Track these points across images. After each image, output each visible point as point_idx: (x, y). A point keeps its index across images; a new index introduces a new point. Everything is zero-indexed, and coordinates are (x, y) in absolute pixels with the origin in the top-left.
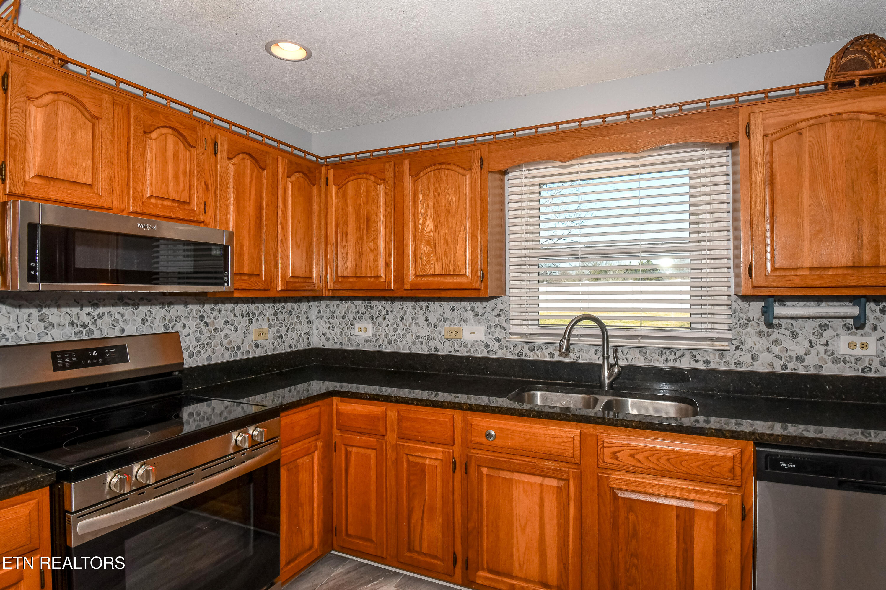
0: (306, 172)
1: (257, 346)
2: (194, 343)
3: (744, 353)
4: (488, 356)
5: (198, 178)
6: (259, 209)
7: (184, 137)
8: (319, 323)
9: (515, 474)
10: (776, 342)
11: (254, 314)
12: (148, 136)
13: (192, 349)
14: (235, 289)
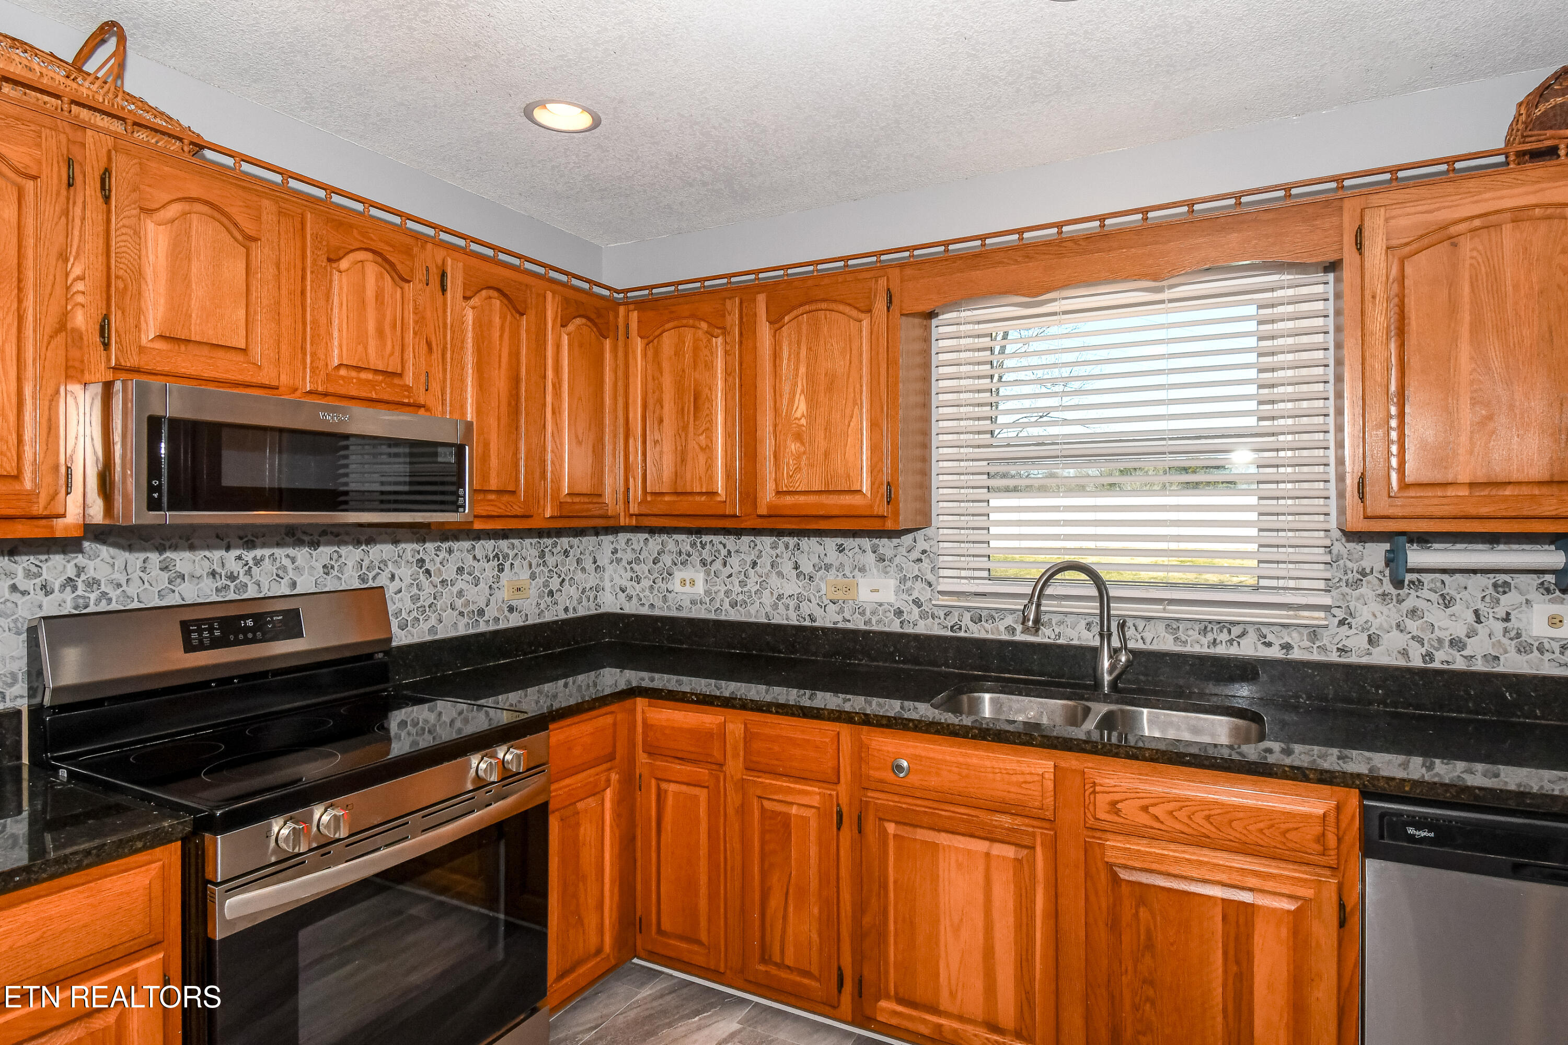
0: (593, 316)
1: (511, 609)
2: (408, 604)
3: (1353, 631)
4: (901, 630)
5: (415, 333)
6: (515, 380)
7: (392, 265)
8: (615, 572)
9: (944, 835)
10: (1413, 613)
11: (506, 557)
12: (334, 265)
13: (404, 615)
14: (475, 516)
